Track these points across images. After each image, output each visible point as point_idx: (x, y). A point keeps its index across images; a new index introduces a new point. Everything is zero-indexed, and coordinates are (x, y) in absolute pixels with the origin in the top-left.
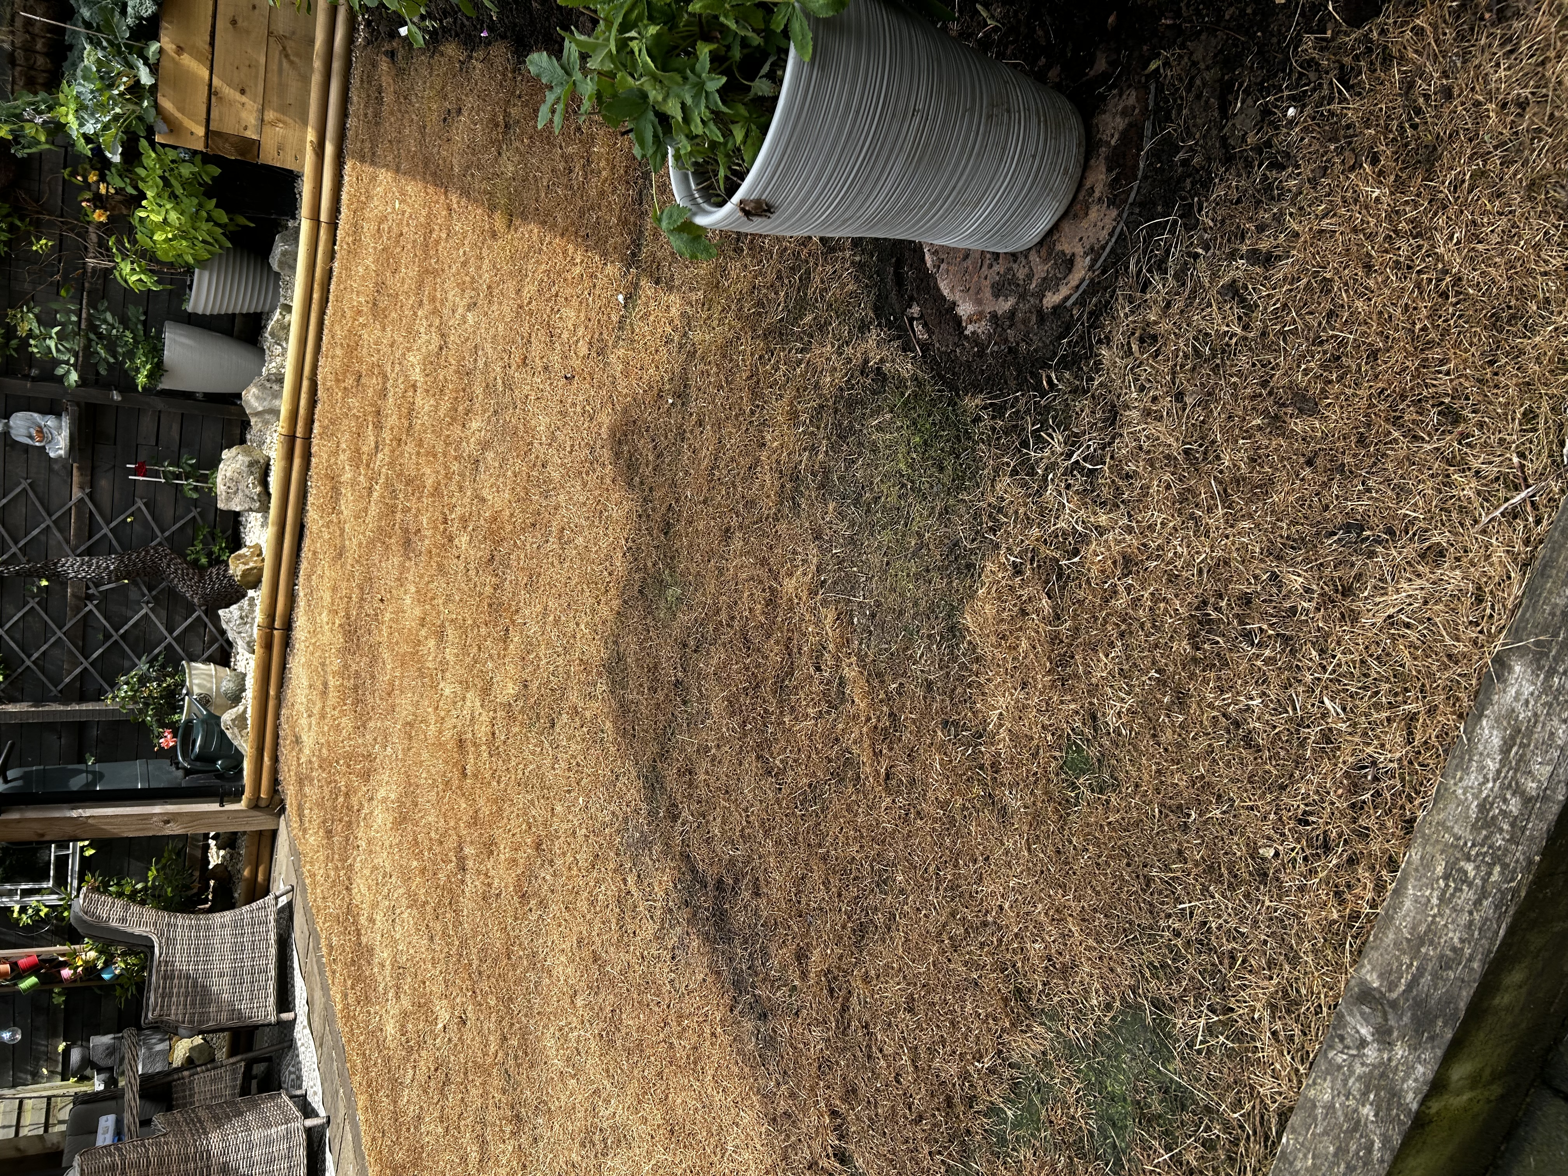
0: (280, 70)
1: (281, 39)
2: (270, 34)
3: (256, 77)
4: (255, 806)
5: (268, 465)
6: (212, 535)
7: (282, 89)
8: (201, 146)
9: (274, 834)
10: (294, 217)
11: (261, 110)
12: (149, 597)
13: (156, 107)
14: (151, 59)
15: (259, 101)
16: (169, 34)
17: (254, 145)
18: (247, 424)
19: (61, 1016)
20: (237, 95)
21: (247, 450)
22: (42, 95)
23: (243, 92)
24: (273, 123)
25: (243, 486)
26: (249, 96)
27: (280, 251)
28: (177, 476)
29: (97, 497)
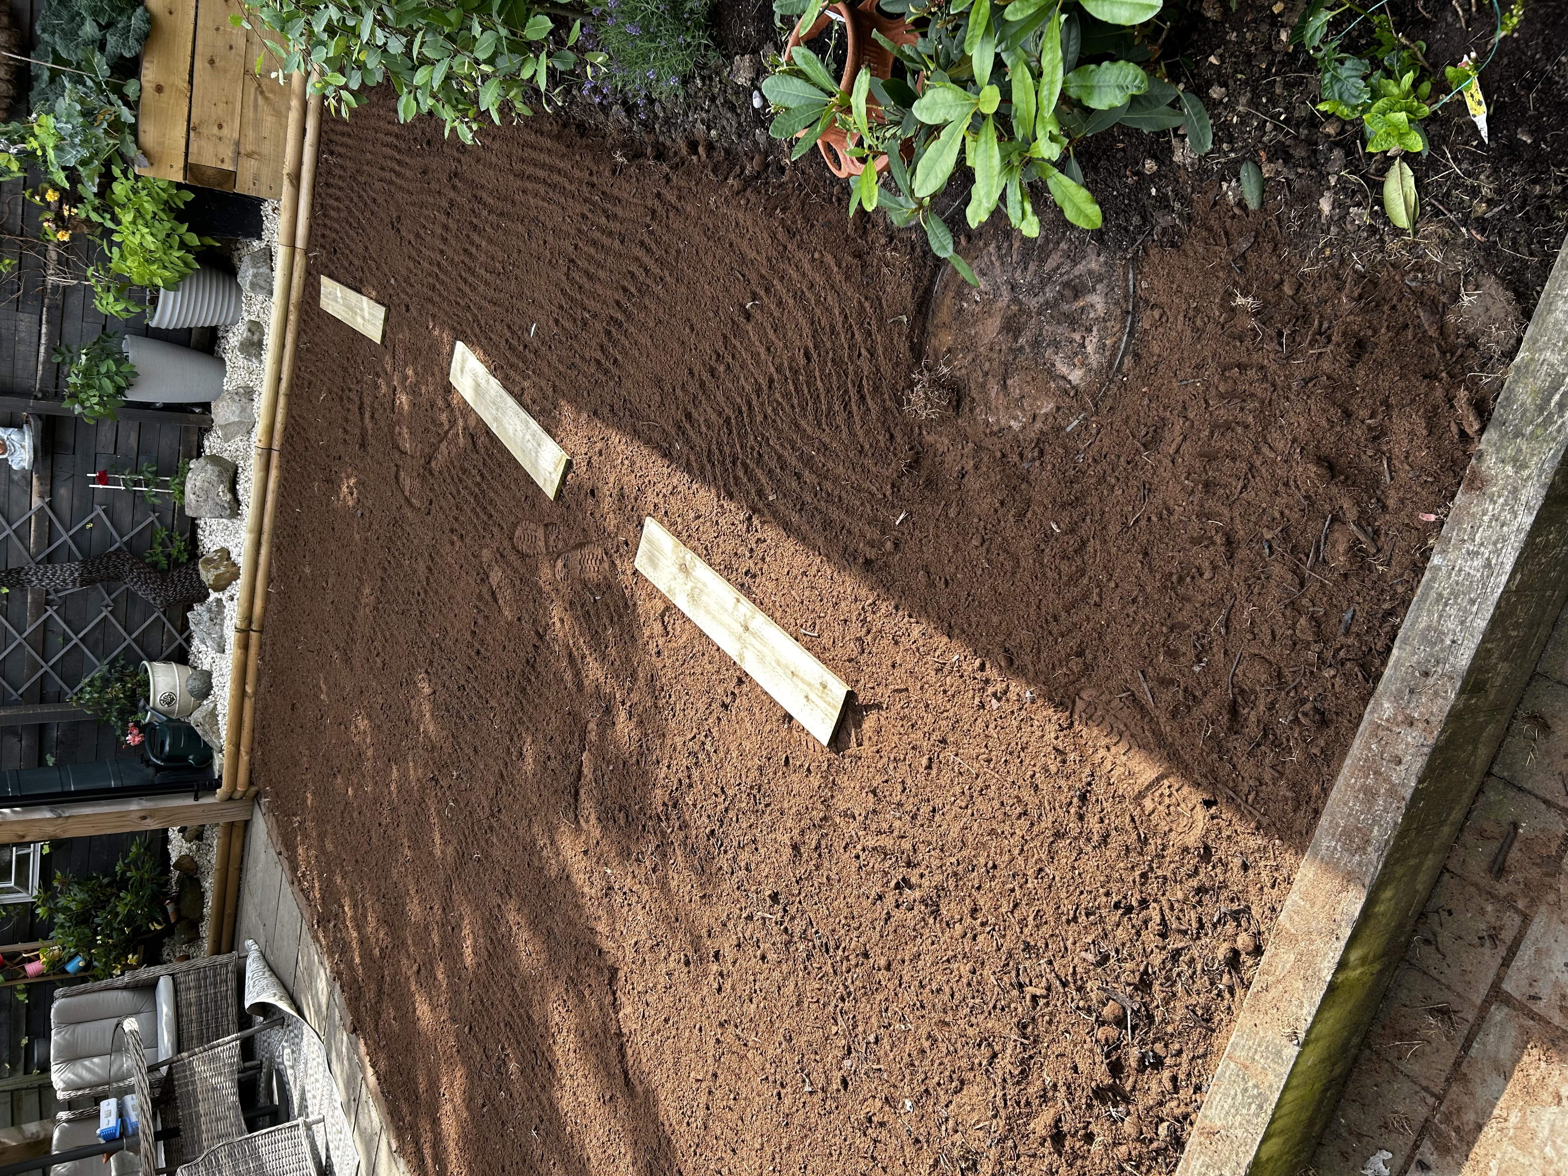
0: (256, 106)
2: (246, 72)
3: (233, 112)
4: (230, 799)
5: (236, 473)
6: (170, 538)
7: (258, 124)
8: (179, 178)
9: (247, 825)
10: (260, 238)
11: (238, 144)
12: (108, 600)
13: (137, 142)
14: (132, 98)
15: (236, 135)
16: (150, 73)
17: (231, 176)
18: (205, 429)
19: (24, 1011)
20: (215, 130)
21: (215, 460)
22: (13, 125)
23: (220, 127)
24: (249, 155)
25: (212, 494)
26: (225, 131)
27: (251, 272)
28: (137, 483)
29: (57, 505)
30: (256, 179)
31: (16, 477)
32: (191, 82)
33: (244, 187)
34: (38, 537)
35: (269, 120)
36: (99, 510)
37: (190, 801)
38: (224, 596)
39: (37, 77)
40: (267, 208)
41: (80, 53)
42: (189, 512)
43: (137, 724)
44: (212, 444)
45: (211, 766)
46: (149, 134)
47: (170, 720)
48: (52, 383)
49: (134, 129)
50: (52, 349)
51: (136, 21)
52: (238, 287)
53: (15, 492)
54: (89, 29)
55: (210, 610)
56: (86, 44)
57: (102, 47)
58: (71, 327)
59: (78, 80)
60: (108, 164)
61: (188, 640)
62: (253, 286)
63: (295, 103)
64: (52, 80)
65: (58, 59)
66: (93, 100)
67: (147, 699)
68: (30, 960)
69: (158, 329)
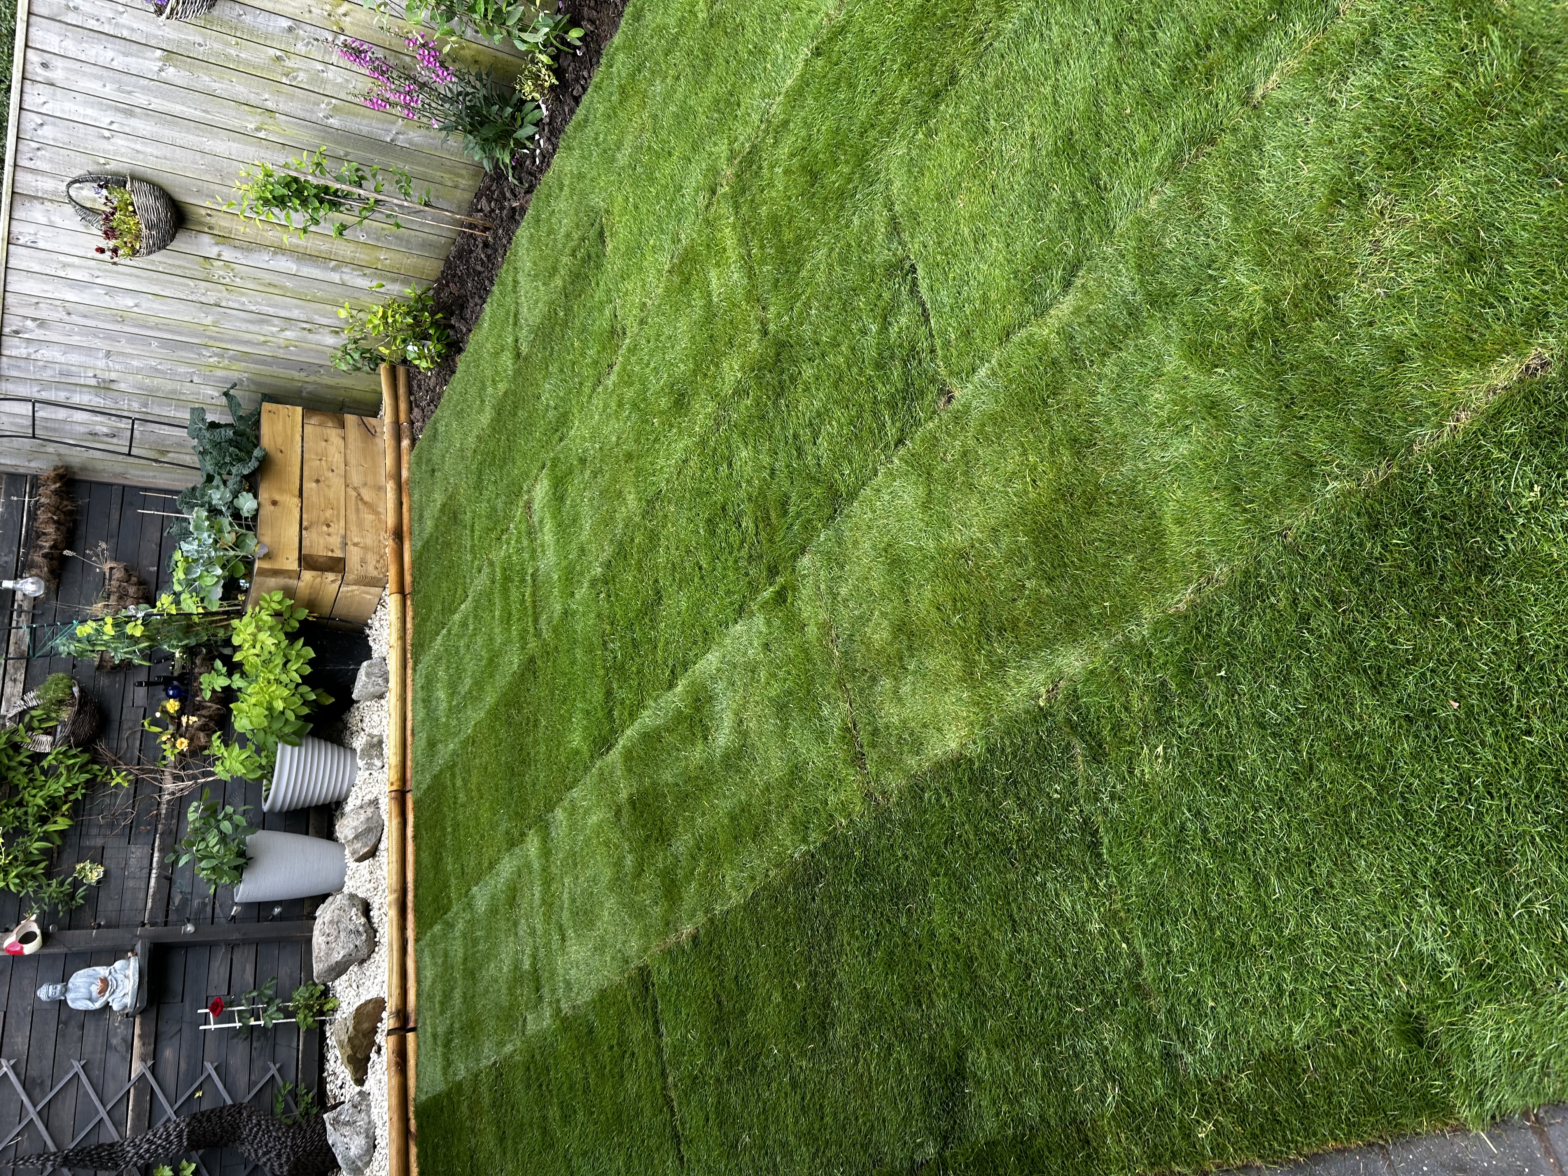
0: (357, 510)
1: (356, 489)
2: (347, 486)
3: (338, 515)
6: (294, 1097)
7: (360, 521)
11: (344, 537)
15: (342, 532)
17: (341, 561)
20: (324, 528)
23: (328, 525)
24: (355, 545)
26: (333, 529)
29: (160, 1071)
30: (363, 562)
31: (115, 1041)
32: (301, 498)
34: (137, 1117)
35: (369, 516)
36: (209, 1069)
46: (268, 528)
48: (161, 913)
53: (113, 1059)
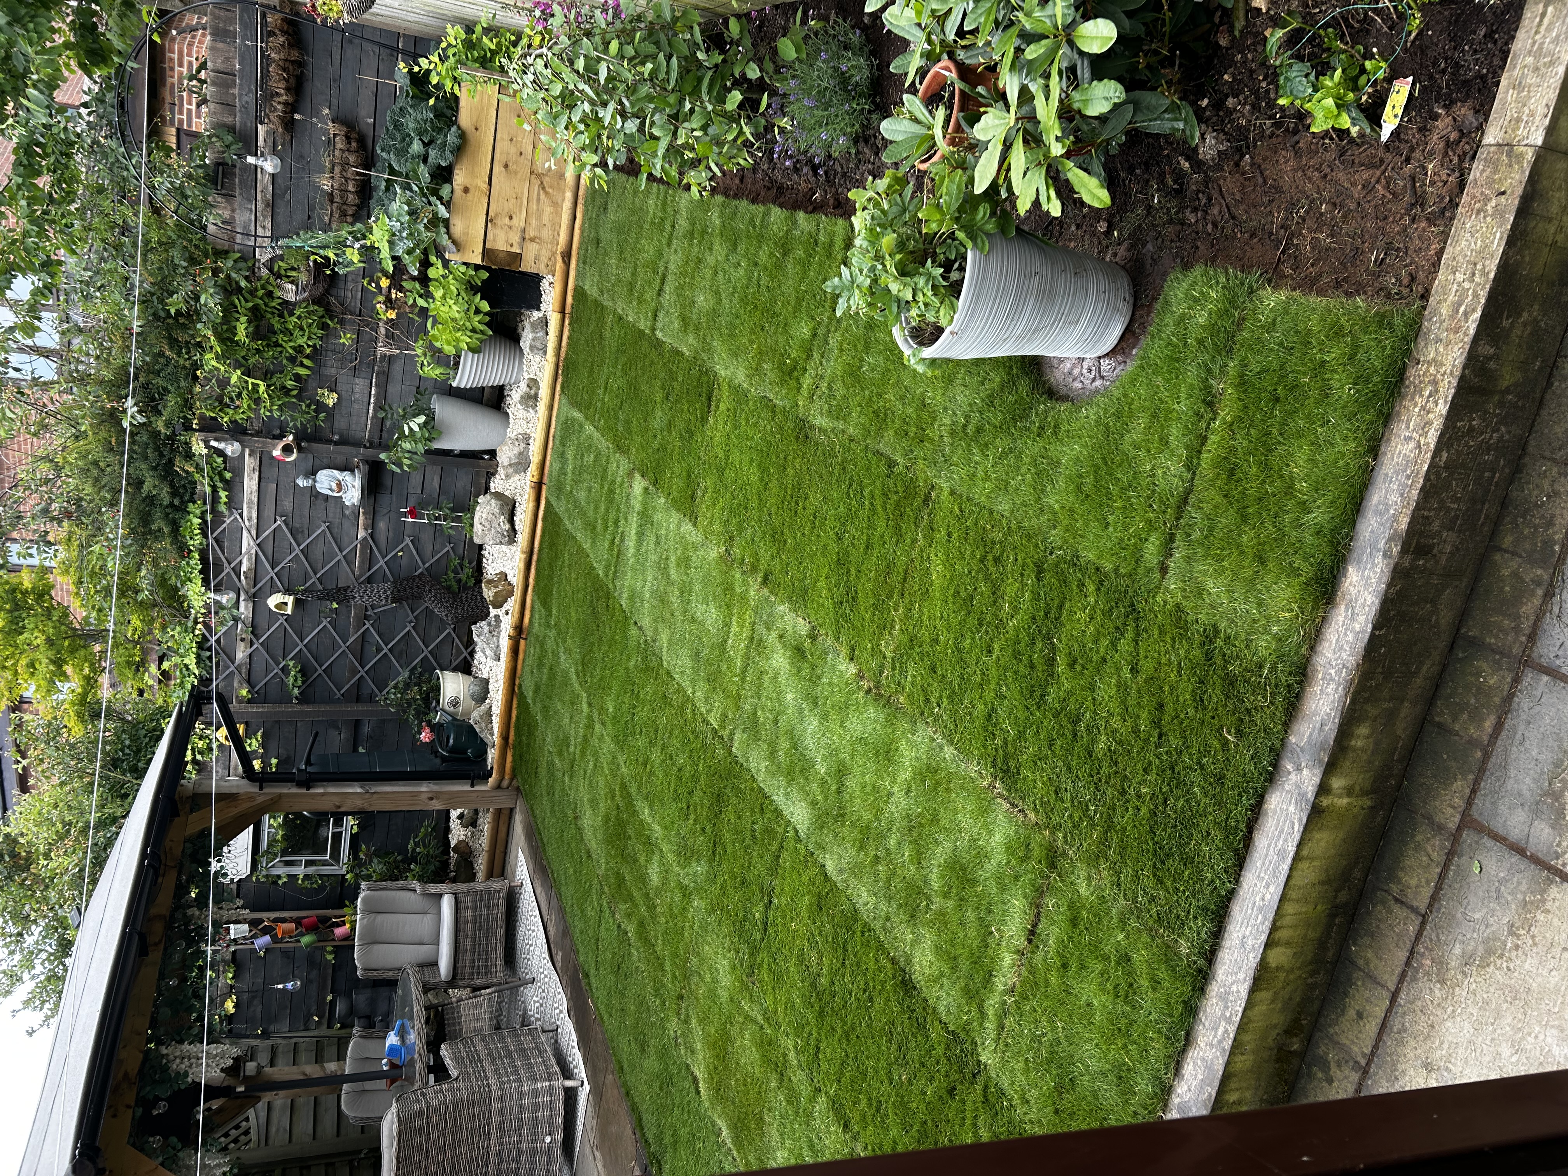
0: (538, 200)
1: (540, 176)
2: (532, 172)
3: (521, 206)
4: (498, 787)
5: (514, 507)
6: (461, 565)
7: (540, 213)
8: (478, 261)
9: (512, 811)
10: (539, 309)
11: (524, 231)
12: (411, 617)
13: (448, 233)
14: (446, 198)
15: (522, 224)
16: (460, 178)
17: (518, 257)
18: (491, 474)
19: (330, 971)
20: (507, 220)
21: (498, 496)
22: (359, 225)
23: (511, 218)
24: (532, 240)
25: (495, 525)
26: (515, 221)
27: (531, 336)
28: (437, 518)
29: (376, 536)
30: (537, 259)
31: (347, 512)
32: (490, 184)
33: (528, 266)
34: (361, 563)
35: (548, 210)
36: (408, 540)
37: (467, 788)
38: (500, 612)
39: (377, 187)
40: (545, 284)
41: (408, 165)
42: (477, 540)
43: (429, 724)
44: (496, 485)
45: (485, 760)
46: (458, 227)
47: (454, 719)
48: (377, 436)
49: (446, 222)
50: (379, 407)
51: (451, 137)
52: (521, 350)
53: (346, 524)
54: (416, 147)
55: (489, 624)
56: (413, 158)
57: (425, 160)
58: (394, 389)
59: (407, 187)
60: (425, 252)
61: (472, 654)
62: (532, 348)
63: (569, 195)
64: (387, 189)
65: (392, 172)
66: (418, 202)
67: (438, 702)
68: (338, 925)
69: (458, 388)
